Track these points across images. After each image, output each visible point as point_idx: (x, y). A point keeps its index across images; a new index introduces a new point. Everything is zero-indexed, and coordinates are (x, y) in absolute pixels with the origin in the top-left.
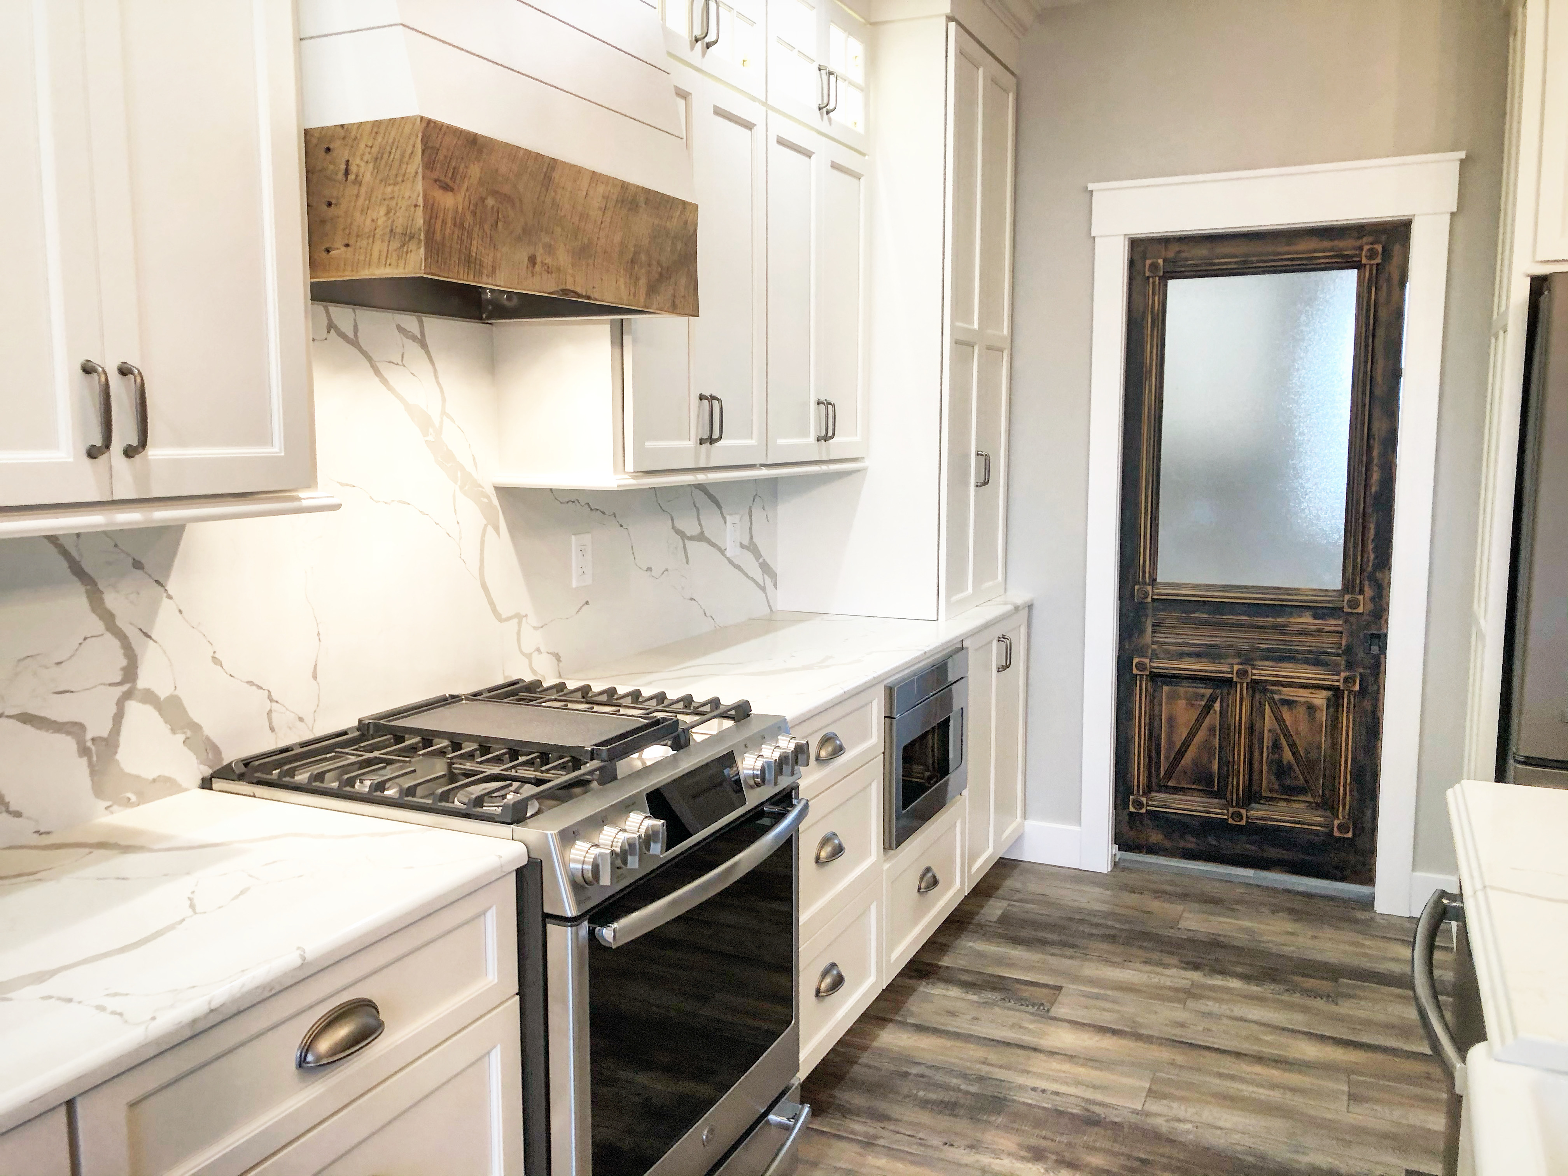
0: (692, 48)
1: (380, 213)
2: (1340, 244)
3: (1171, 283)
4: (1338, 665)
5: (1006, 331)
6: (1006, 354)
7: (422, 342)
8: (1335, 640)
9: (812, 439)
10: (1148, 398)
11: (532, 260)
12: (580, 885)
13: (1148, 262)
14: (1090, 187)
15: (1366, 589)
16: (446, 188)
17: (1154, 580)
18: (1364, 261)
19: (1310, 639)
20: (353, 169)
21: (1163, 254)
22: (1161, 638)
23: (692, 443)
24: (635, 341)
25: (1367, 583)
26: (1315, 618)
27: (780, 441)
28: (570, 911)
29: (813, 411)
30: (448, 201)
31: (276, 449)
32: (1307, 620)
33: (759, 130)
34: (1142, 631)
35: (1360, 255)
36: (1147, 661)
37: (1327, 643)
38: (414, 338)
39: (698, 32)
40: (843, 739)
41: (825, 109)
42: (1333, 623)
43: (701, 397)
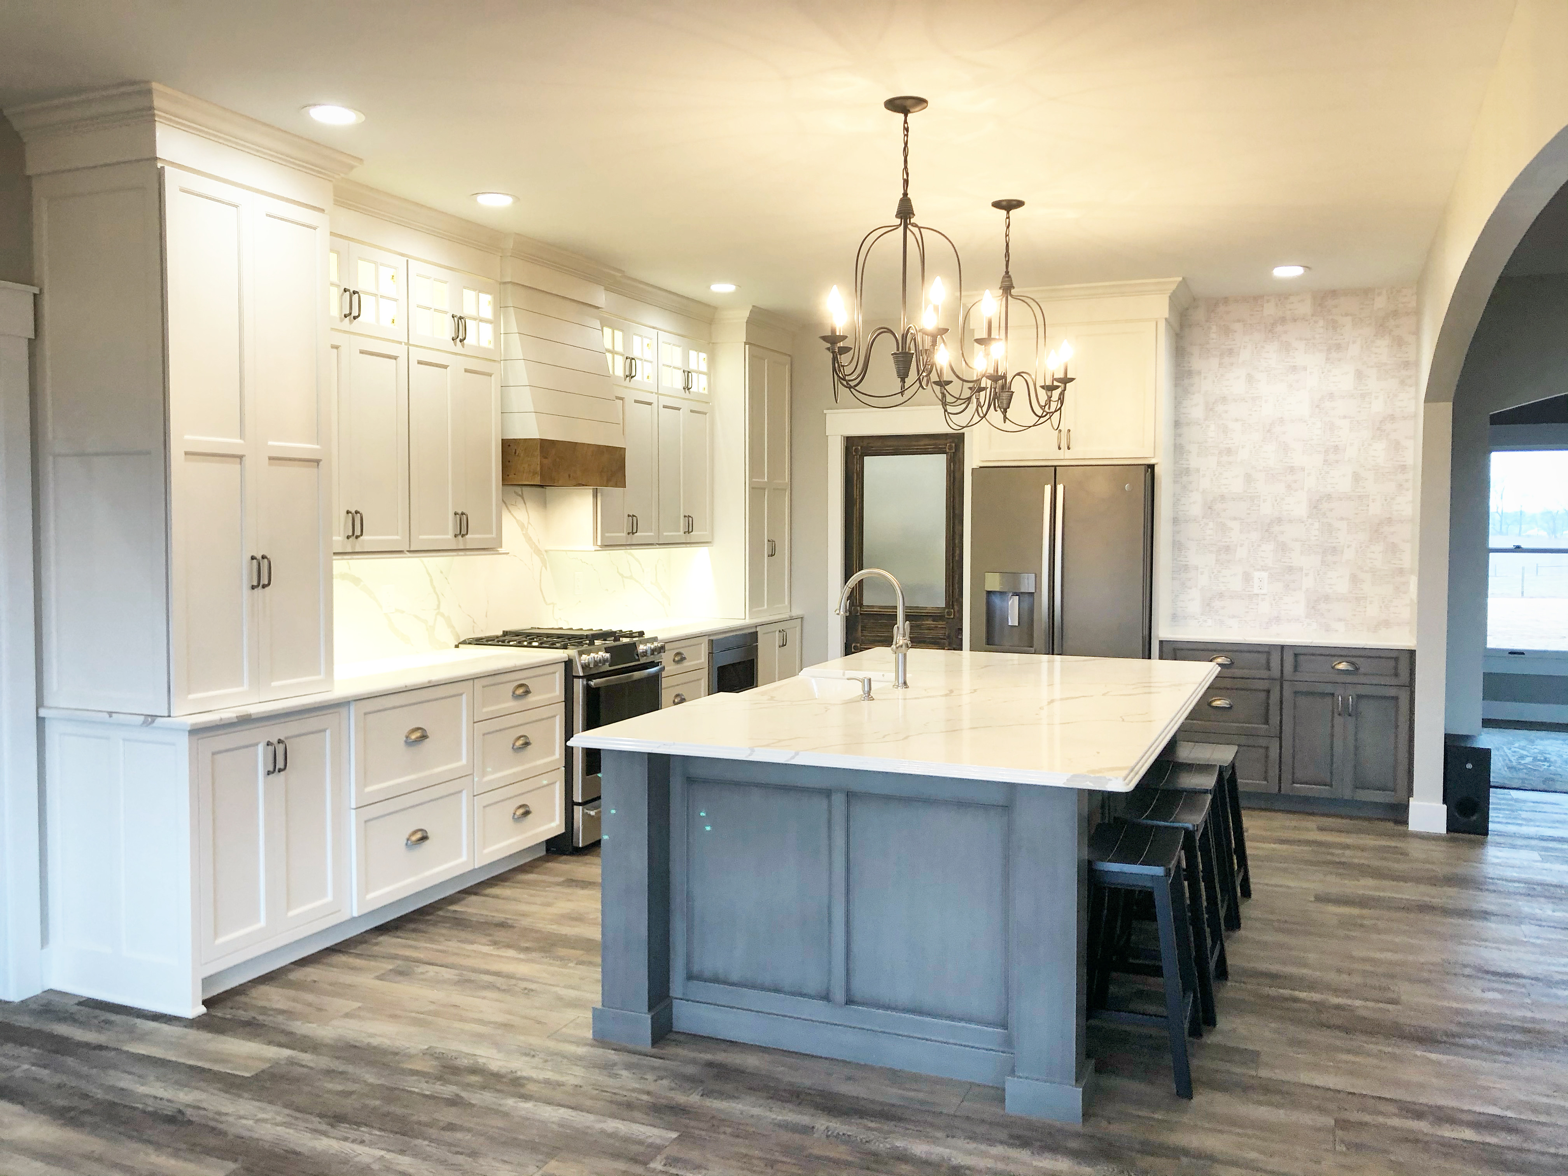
0: (625, 380)
1: (526, 466)
2: (938, 442)
3: (867, 459)
4: (944, 644)
5: (787, 480)
6: (787, 493)
7: (522, 497)
8: (943, 632)
9: (682, 533)
10: (856, 514)
11: (569, 476)
12: (585, 667)
13: (854, 448)
14: (825, 411)
15: (955, 607)
16: (546, 458)
17: (861, 605)
18: (948, 450)
19: (932, 631)
20: (517, 452)
21: (861, 444)
22: (865, 633)
23: (624, 534)
24: (602, 495)
25: (955, 604)
26: (934, 621)
27: (665, 534)
28: (581, 674)
29: (682, 522)
30: (545, 461)
31: (494, 535)
32: (929, 622)
33: (655, 405)
34: (857, 630)
35: (945, 448)
36: (858, 645)
37: (940, 633)
38: (520, 495)
39: (627, 373)
40: (685, 655)
41: (687, 388)
42: (941, 624)
43: (629, 516)
